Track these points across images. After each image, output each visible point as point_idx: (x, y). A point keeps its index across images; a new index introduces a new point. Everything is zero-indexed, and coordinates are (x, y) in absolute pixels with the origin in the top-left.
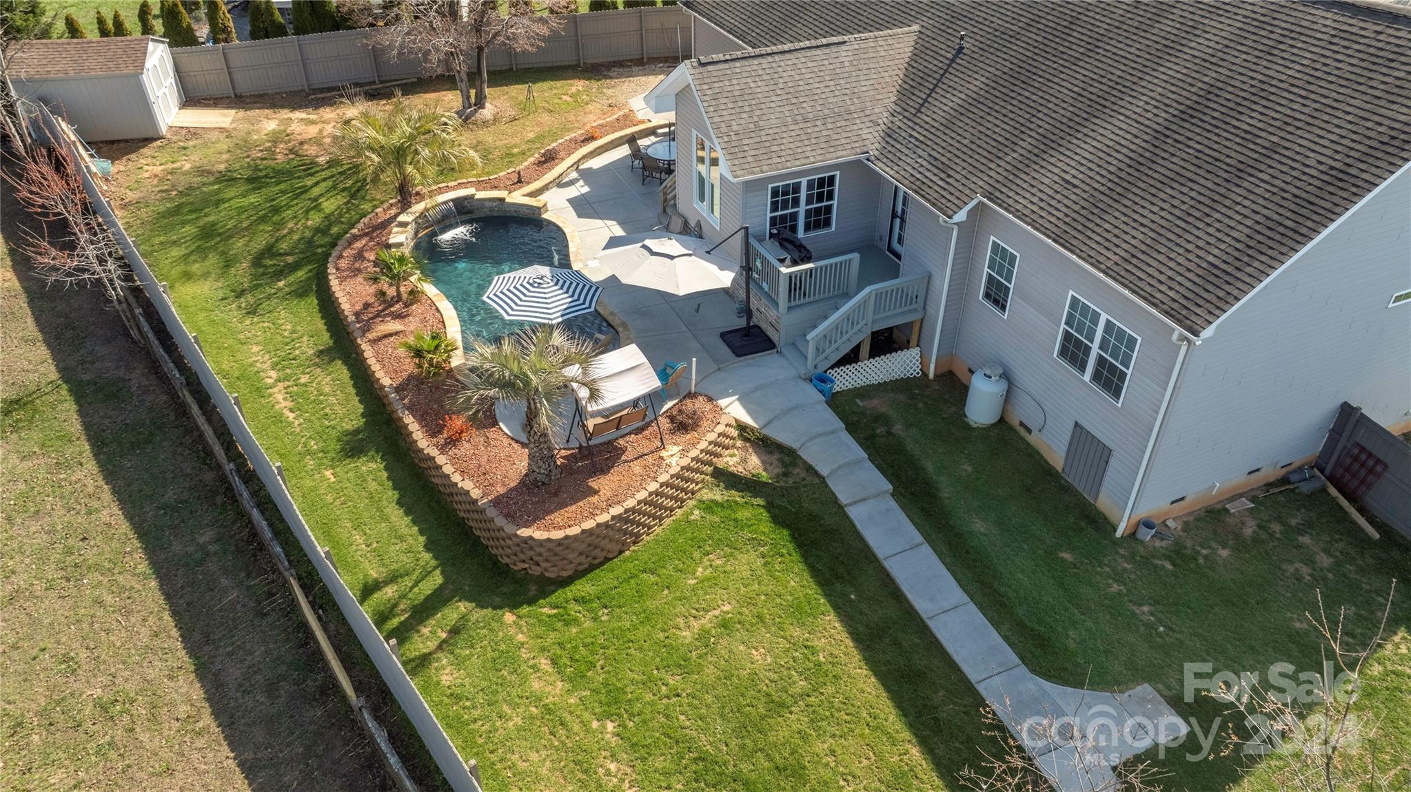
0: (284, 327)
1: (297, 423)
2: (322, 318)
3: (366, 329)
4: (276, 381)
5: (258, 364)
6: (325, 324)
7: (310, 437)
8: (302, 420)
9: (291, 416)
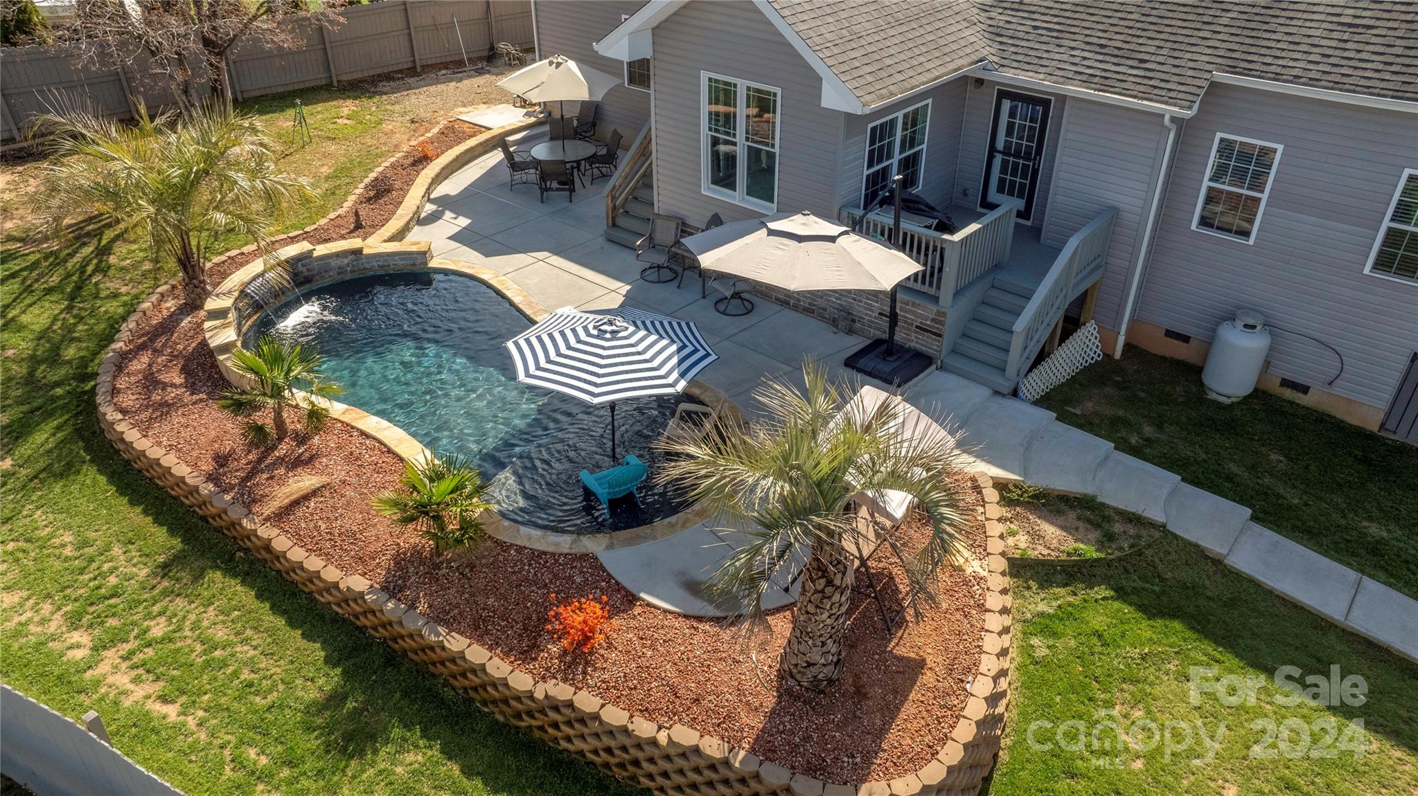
0: (56, 541)
1: (191, 722)
2: (132, 503)
3: (250, 501)
4: (95, 649)
5: (33, 628)
6: (146, 512)
7: (242, 742)
8: (200, 713)
9: (172, 711)
